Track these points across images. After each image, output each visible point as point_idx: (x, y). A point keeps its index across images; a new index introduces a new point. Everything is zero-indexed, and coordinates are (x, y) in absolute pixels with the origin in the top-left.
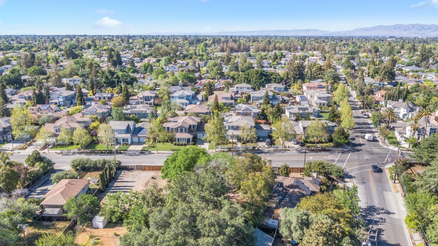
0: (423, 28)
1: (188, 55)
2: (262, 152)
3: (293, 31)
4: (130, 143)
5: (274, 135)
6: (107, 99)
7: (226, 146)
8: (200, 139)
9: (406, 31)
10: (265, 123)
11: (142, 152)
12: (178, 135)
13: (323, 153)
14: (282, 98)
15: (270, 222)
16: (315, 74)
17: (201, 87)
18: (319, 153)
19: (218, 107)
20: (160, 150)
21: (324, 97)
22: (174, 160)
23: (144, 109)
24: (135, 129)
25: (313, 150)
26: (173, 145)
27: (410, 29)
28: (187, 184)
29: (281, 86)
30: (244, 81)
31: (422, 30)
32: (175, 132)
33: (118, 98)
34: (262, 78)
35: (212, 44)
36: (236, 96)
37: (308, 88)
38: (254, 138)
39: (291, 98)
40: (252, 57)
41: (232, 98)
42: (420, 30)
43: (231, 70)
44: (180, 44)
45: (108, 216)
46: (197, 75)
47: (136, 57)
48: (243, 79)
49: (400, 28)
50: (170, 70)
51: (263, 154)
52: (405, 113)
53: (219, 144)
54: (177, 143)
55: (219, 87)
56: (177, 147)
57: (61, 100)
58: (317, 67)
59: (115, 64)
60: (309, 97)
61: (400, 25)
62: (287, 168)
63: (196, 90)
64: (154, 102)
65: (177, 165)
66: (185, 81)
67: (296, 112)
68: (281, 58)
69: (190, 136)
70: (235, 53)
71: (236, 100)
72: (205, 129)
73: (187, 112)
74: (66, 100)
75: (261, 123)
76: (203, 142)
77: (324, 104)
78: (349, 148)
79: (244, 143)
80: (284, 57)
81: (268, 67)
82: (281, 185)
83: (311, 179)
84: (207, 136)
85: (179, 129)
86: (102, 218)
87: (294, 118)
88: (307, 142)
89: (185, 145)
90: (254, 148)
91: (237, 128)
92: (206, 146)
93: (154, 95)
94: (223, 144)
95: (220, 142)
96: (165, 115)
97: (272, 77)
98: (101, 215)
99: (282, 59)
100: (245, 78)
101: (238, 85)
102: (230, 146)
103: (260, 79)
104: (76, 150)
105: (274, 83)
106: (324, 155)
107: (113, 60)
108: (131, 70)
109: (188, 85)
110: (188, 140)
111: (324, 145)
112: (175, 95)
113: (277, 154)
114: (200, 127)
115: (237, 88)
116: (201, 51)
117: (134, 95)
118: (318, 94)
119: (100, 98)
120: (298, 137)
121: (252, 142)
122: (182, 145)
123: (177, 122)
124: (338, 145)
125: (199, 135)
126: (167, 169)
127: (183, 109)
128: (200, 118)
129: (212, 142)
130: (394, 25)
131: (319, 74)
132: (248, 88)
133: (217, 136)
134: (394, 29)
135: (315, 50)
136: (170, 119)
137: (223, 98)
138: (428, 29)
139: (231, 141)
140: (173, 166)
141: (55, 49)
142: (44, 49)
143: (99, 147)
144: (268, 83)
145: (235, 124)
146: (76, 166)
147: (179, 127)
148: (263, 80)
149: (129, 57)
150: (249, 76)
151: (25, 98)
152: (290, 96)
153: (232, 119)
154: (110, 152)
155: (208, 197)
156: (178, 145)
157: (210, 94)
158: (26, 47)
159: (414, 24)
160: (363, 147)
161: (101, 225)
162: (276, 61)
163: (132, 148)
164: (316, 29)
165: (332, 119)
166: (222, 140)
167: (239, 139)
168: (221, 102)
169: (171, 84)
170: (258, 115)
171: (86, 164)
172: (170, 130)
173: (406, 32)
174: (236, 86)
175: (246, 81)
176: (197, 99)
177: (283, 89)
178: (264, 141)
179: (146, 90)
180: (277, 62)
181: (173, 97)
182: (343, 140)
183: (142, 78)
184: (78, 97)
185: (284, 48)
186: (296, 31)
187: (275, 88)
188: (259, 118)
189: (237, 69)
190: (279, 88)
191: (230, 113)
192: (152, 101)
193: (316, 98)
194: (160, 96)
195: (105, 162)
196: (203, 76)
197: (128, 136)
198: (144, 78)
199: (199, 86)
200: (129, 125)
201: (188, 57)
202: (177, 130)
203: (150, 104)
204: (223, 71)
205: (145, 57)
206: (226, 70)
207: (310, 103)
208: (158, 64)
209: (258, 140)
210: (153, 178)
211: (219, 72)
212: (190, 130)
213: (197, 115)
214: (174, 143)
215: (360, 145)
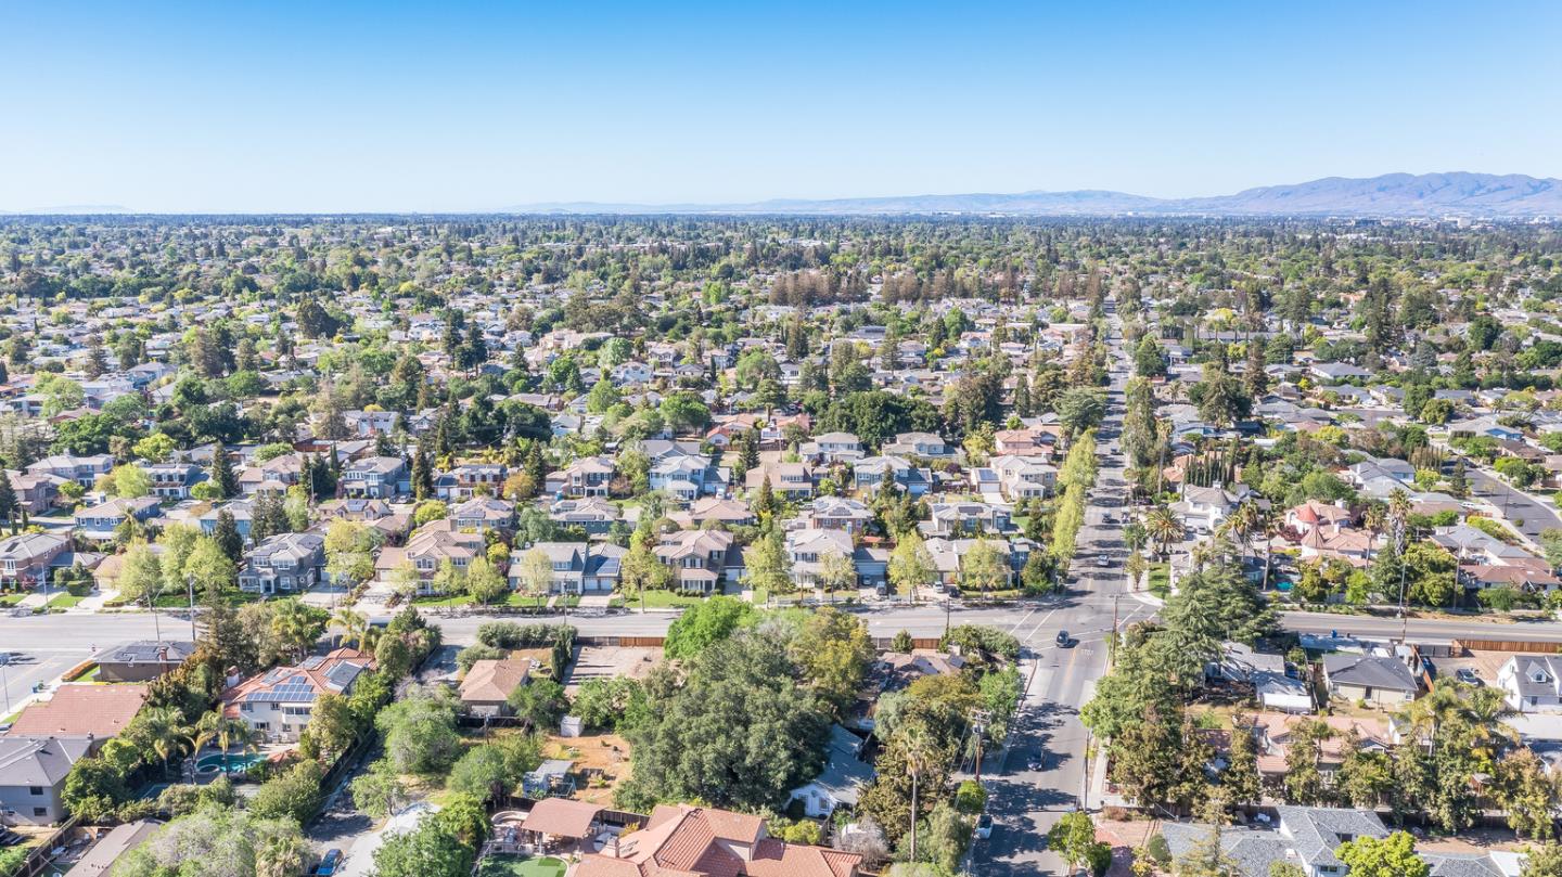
0: (1480, 187)
1: (675, 322)
2: (866, 610)
3: (1029, 197)
4: (580, 592)
5: (894, 573)
6: (490, 481)
7: (789, 598)
8: (734, 582)
9: (1421, 196)
10: (881, 546)
11: (612, 610)
12: (687, 574)
13: (997, 610)
14: (934, 477)
15: (862, 723)
16: (1042, 397)
17: (725, 441)
18: (989, 611)
19: (771, 504)
20: (648, 606)
21: (1038, 475)
22: (690, 623)
23: (598, 512)
24: (589, 559)
25: (976, 605)
26: (674, 595)
27: (1434, 191)
28: (725, 658)
29: (935, 440)
30: (841, 426)
31: (1478, 193)
32: (678, 567)
33: (519, 478)
34: (885, 418)
35: (747, 265)
36: (817, 470)
37: (1006, 444)
38: (850, 578)
39: (958, 475)
40: (870, 327)
41: (806, 478)
42: (1471, 194)
43: (806, 383)
44: (645, 269)
45: (586, 716)
46: (709, 396)
47: (517, 328)
48: (836, 419)
49: (1400, 186)
50: (628, 377)
51: (869, 614)
52: (1220, 516)
53: (773, 593)
54: (684, 591)
55: (772, 440)
56: (682, 600)
57: (374, 482)
58: (1047, 377)
59: (468, 360)
60: (1000, 473)
61: (1403, 175)
62: (906, 637)
63: (712, 449)
64: (609, 489)
65: (698, 632)
66: (680, 421)
67: (952, 518)
68: (958, 333)
69: (713, 577)
70: (821, 308)
71: (816, 483)
72: (746, 560)
73: (699, 517)
74: (386, 482)
75: (870, 545)
76: (739, 588)
77: (1037, 493)
78: (1056, 599)
79: (828, 591)
80: (972, 328)
81: (917, 367)
82: (891, 666)
83: (947, 656)
84: (749, 574)
85: (688, 562)
86: (577, 720)
87: (947, 533)
88: (967, 588)
89: (702, 595)
90: (850, 600)
91: (814, 558)
92: (747, 596)
93: (610, 471)
94: (784, 592)
95: (776, 588)
96: (648, 528)
97: (913, 413)
98: (575, 715)
99: (964, 334)
100: (841, 417)
101: (825, 438)
102: (797, 596)
103: (881, 420)
104: (466, 607)
105: (918, 431)
106: (995, 616)
107: (463, 349)
108: (520, 383)
109: (687, 433)
110: (708, 584)
111: (1001, 594)
112: (662, 469)
113: (901, 612)
114: (733, 556)
115: (821, 445)
116: (712, 299)
117: (555, 469)
118: (1023, 465)
119: (473, 478)
120: (947, 577)
121: (847, 589)
122: (694, 595)
123: (680, 543)
124: (1031, 594)
125: (731, 573)
126: (675, 641)
127: (685, 507)
128: (731, 535)
129: (759, 589)
130: (1379, 178)
131: (1053, 396)
132: (850, 447)
133: (771, 576)
134: (1381, 189)
135: (1074, 295)
136: (664, 537)
137: (783, 478)
138: (1497, 190)
139: (799, 585)
140: (689, 633)
141: (246, 291)
142: (210, 290)
143: (515, 600)
144: (903, 432)
145: (809, 550)
146: (490, 638)
147: (688, 556)
148: (890, 422)
149: (495, 329)
150: (851, 411)
151: (282, 478)
152: (955, 469)
153: (805, 535)
154: (543, 612)
155: (759, 675)
156: (686, 595)
157: (749, 464)
158: (156, 285)
159: (1449, 173)
160: (1087, 598)
161: (575, 731)
162: (942, 345)
163: (586, 601)
164: (1110, 190)
165: (1033, 534)
166: (783, 583)
167: (819, 583)
168: (778, 487)
169: (642, 432)
170: (866, 523)
171: (508, 633)
172: (668, 563)
173: (1418, 203)
174: (818, 439)
175: (844, 425)
176: (719, 480)
177: (941, 450)
178: (872, 585)
179: (586, 455)
180: (945, 348)
181: (657, 475)
182: (1041, 584)
183: (556, 406)
184: (418, 475)
185: (976, 288)
186: (1038, 197)
187: (920, 447)
188: (869, 530)
189: (823, 382)
190: (930, 446)
191: (800, 520)
192: (605, 485)
193: (1017, 477)
194: (624, 473)
195: (545, 631)
196: (727, 401)
197: (577, 576)
198: (561, 407)
199: (721, 437)
200: (576, 552)
201: (677, 326)
202: (683, 561)
203: (601, 493)
204: (785, 382)
205: (545, 328)
206: (792, 380)
207: (1003, 489)
208: (590, 358)
209: (861, 582)
210: (645, 659)
211: (772, 393)
212: (711, 562)
213: (724, 525)
214: (677, 590)
215: (1083, 593)
